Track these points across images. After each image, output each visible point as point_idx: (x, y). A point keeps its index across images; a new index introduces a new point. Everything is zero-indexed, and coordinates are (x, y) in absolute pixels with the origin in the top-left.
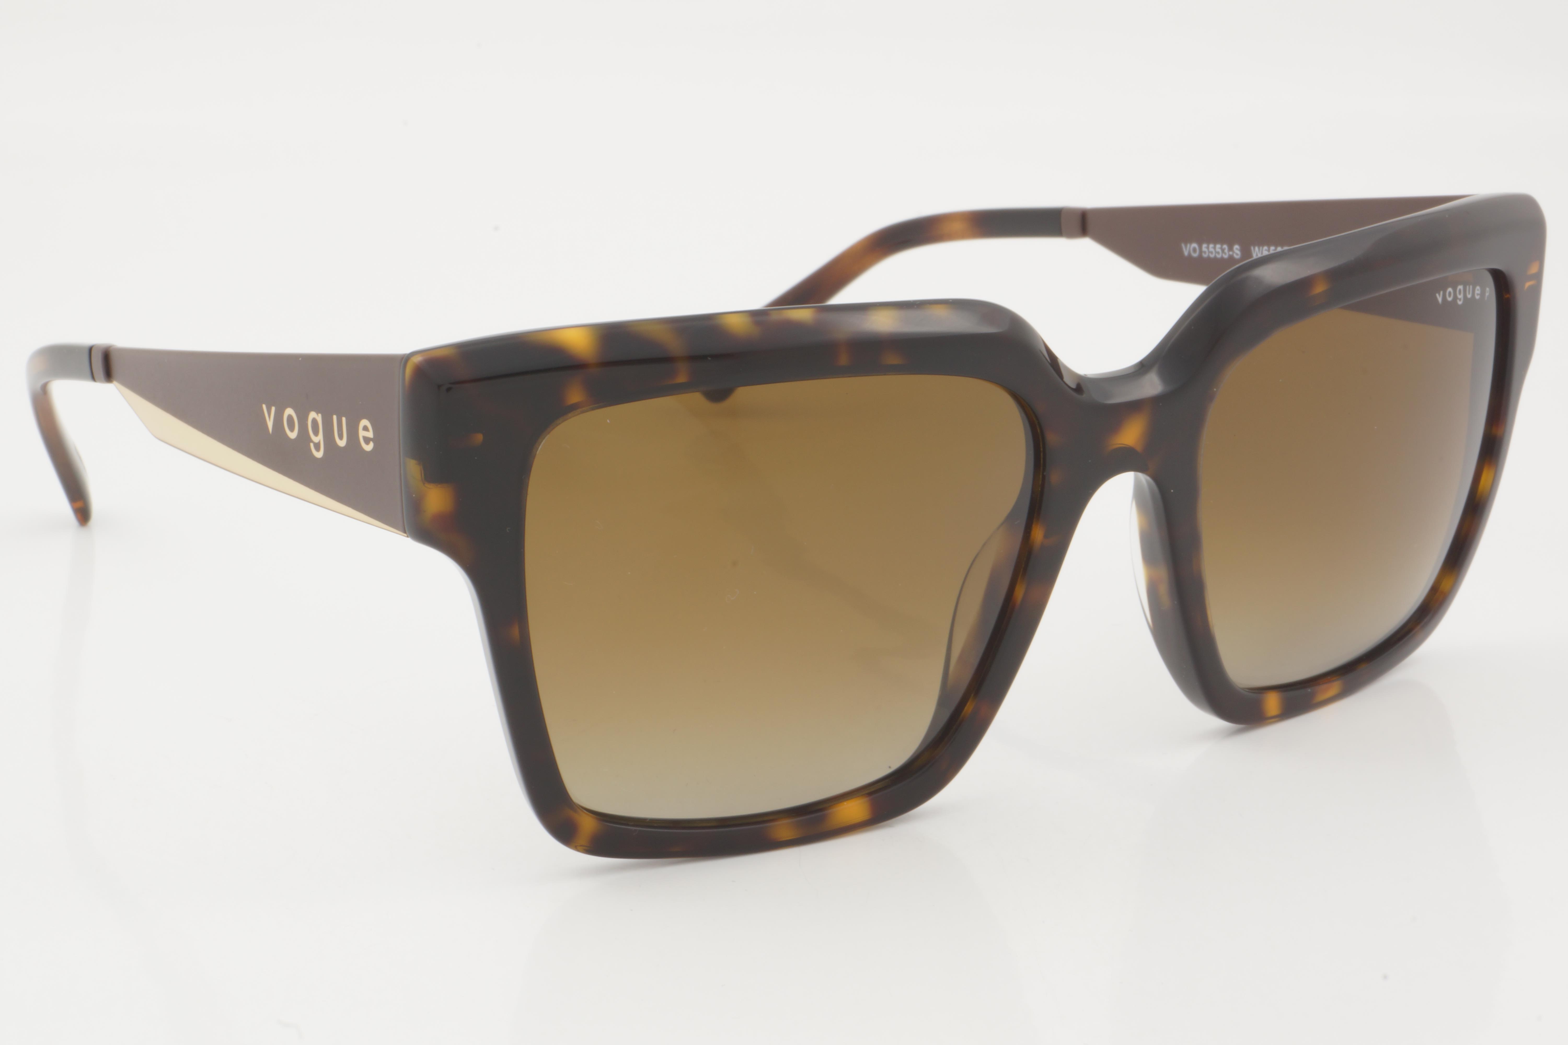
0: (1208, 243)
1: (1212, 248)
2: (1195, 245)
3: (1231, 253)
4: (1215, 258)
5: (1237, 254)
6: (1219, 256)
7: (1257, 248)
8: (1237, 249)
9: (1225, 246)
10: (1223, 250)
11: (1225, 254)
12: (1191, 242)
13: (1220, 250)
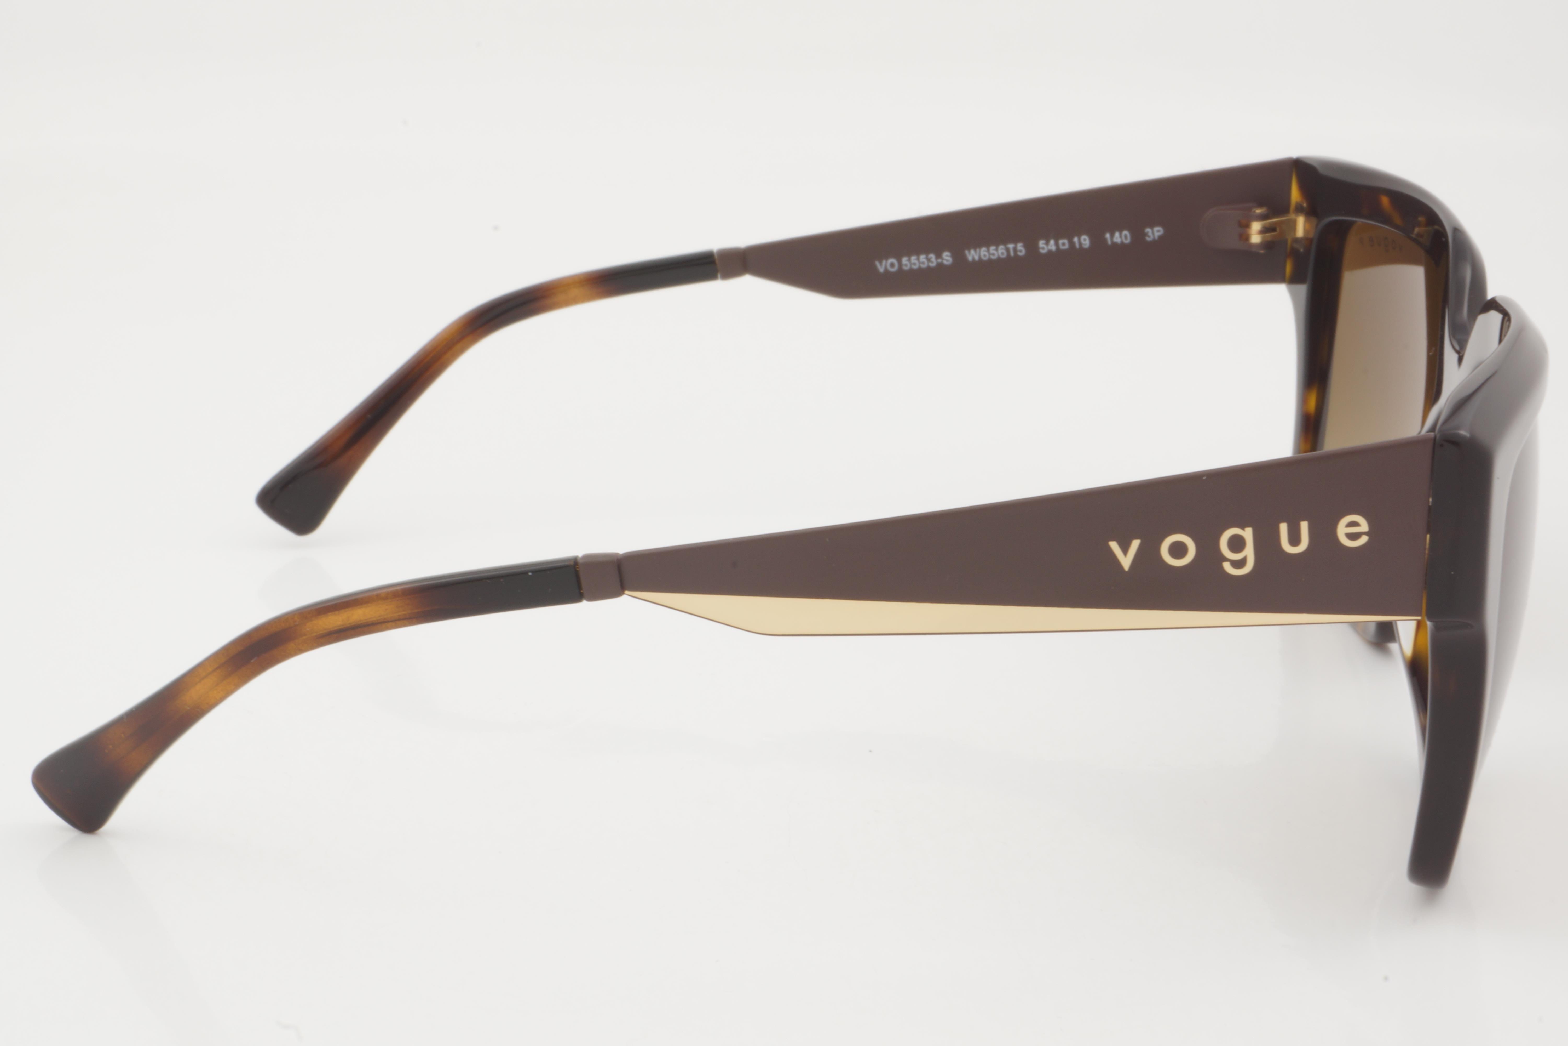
0: (909, 255)
1: (915, 259)
2: (892, 260)
3: (939, 261)
4: (920, 269)
5: (947, 261)
6: (924, 266)
7: (972, 252)
8: (947, 256)
9: (932, 256)
10: (929, 260)
11: (932, 262)
12: (887, 258)
13: (925, 261)
